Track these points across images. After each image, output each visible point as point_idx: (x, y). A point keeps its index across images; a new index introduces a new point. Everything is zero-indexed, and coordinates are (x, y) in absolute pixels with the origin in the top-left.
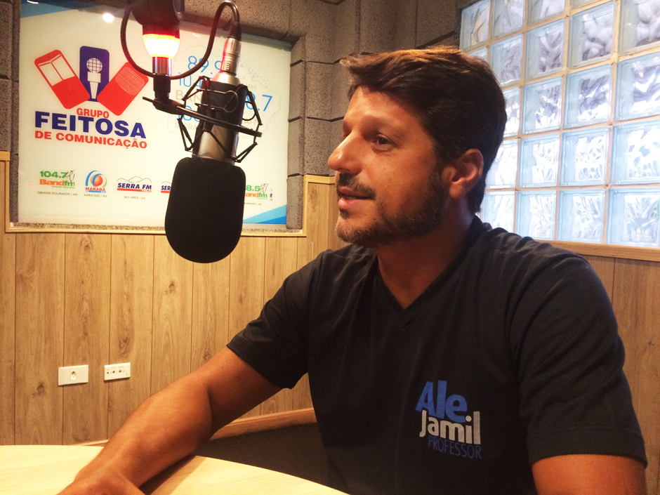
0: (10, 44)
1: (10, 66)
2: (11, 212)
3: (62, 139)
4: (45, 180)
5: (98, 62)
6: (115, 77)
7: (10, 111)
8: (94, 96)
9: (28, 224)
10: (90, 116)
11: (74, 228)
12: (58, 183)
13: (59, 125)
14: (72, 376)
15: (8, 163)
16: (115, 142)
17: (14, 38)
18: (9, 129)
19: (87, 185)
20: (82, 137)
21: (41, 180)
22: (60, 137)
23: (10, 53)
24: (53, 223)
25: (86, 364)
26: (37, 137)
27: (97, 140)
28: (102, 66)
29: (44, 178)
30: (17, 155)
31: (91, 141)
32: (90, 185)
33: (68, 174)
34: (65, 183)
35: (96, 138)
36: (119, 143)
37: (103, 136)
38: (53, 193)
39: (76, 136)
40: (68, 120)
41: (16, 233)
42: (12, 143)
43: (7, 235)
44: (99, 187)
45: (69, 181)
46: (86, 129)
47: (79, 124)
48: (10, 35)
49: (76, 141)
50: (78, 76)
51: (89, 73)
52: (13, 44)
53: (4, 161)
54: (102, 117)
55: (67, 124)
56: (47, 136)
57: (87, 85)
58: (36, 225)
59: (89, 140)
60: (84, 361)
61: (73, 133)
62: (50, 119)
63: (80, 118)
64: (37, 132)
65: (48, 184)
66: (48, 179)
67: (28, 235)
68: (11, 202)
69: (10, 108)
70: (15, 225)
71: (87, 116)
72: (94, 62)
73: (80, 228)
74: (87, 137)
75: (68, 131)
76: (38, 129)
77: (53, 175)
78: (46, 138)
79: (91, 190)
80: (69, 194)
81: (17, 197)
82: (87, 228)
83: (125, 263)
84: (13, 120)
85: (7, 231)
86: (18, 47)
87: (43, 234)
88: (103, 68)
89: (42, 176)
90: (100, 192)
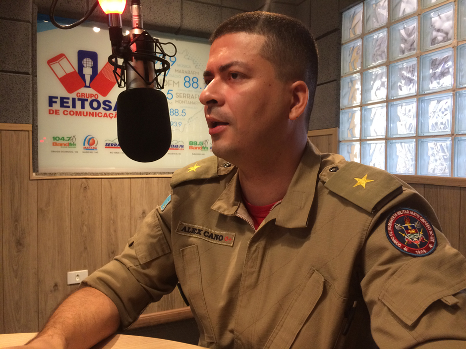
0: (30, 51)
1: (31, 66)
2: (34, 165)
3: (67, 114)
4: (56, 143)
5: (90, 60)
6: (101, 71)
7: (31, 97)
8: (88, 83)
9: (45, 174)
10: (86, 98)
11: (76, 175)
12: (65, 145)
13: (65, 104)
14: (77, 278)
15: (31, 133)
16: (103, 115)
17: (33, 47)
18: (31, 109)
19: (84, 145)
20: (80, 112)
21: (53, 143)
22: (66, 113)
23: (30, 57)
24: (62, 172)
25: (86, 269)
26: (50, 113)
27: (91, 114)
28: (92, 63)
29: (55, 141)
30: (37, 126)
31: (87, 115)
32: (87, 145)
33: (71, 139)
34: (70, 144)
35: (90, 113)
36: (105, 115)
37: (94, 111)
38: (62, 152)
39: (77, 112)
40: (70, 101)
41: (37, 180)
42: (33, 118)
43: (31, 181)
44: (93, 146)
45: (72, 143)
46: (83, 107)
47: (78, 104)
48: (30, 45)
49: (76, 115)
50: (77, 71)
51: (84, 68)
52: (32, 51)
53: (28, 131)
54: (93, 98)
55: (70, 104)
56: (57, 112)
57: (83, 77)
58: (50, 174)
59: (85, 114)
60: (85, 268)
61: (74, 110)
62: (58, 101)
63: (79, 100)
64: (50, 110)
65: (58, 145)
66: (58, 142)
68: (33, 159)
69: (31, 94)
70: (36, 175)
71: (83, 98)
72: (88, 60)
73: (80, 175)
74: (83, 112)
75: (71, 109)
76: (51, 108)
77: (61, 139)
78: (56, 114)
79: (87, 149)
80: (72, 152)
81: (37, 155)
82: (85, 175)
83: (111, 198)
84: (33, 103)
85: (31, 179)
86: (36, 52)
87: (55, 180)
88: (93, 65)
89: (54, 140)
90: (93, 150)
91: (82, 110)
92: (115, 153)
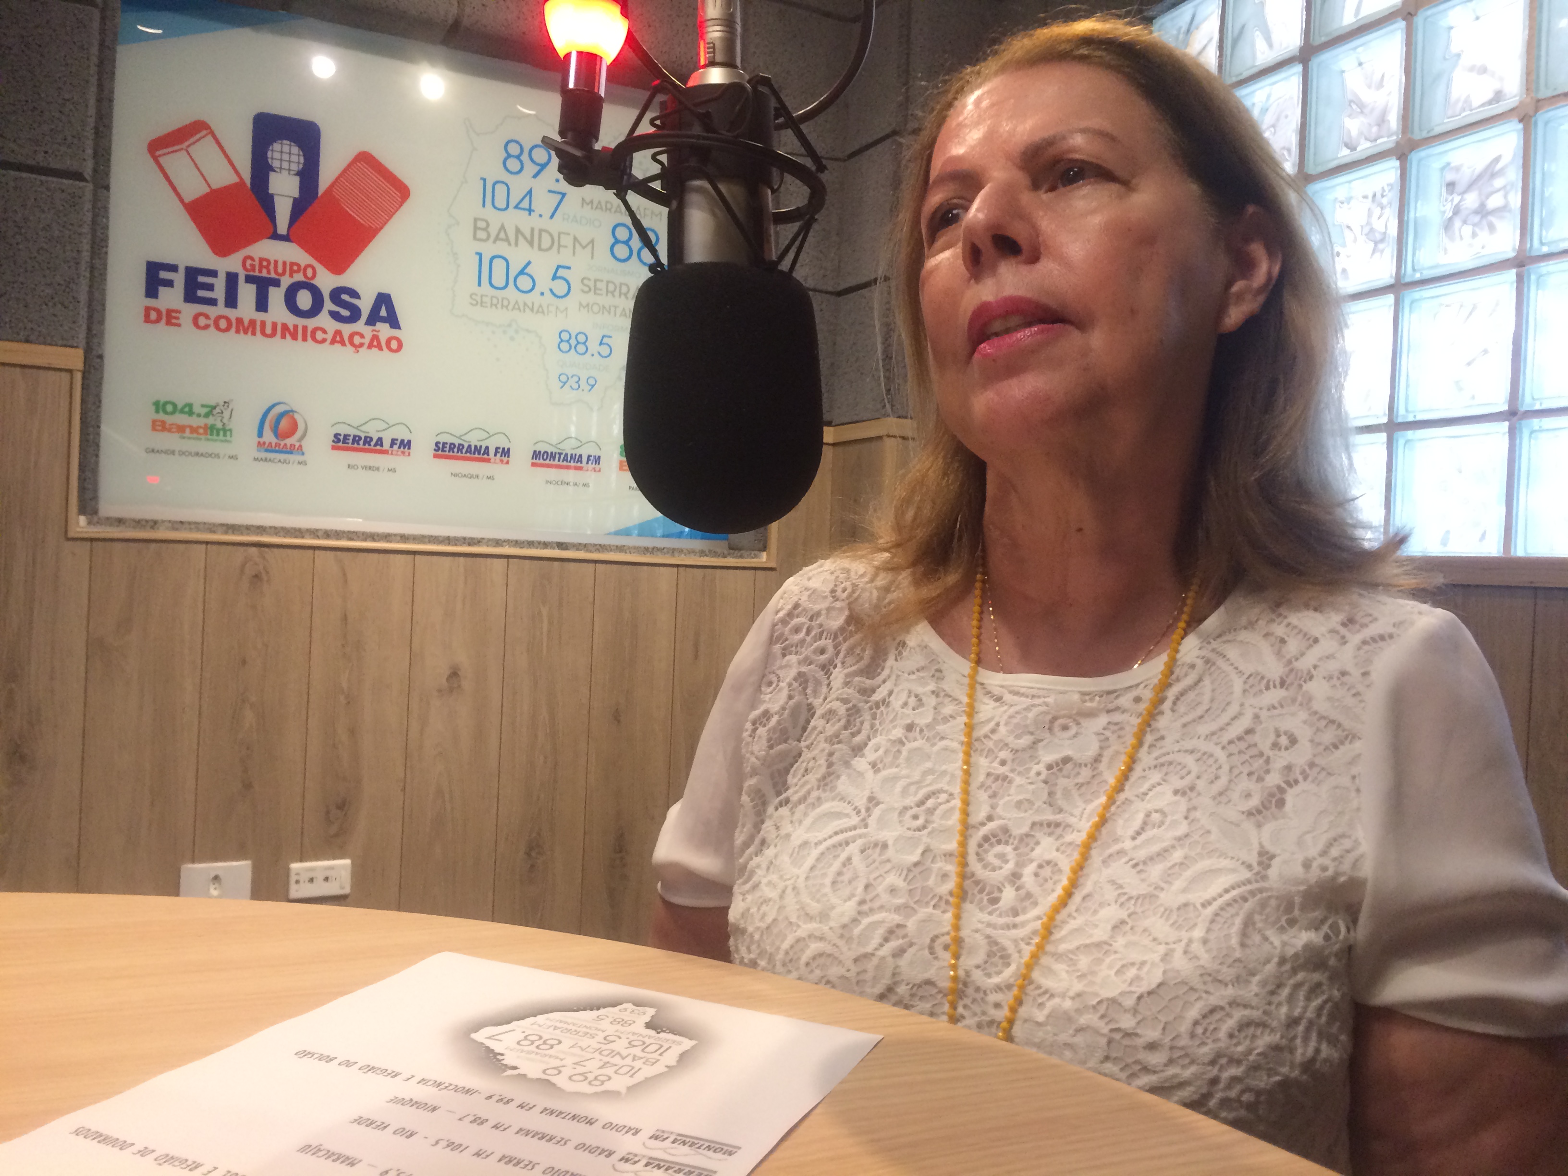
0: (92, 102)
1: (89, 151)
2: (82, 489)
4: (163, 423)
5: (295, 150)
7: (86, 255)
8: (282, 227)
9: (120, 521)
10: (273, 275)
11: (226, 533)
12: (194, 430)
13: (201, 293)
14: (212, 887)
15: (78, 377)
16: (329, 336)
17: (100, 86)
18: (83, 297)
19: (260, 434)
20: (252, 322)
21: (154, 422)
22: (202, 321)
23: (91, 121)
24: (179, 519)
25: (246, 859)
26: (147, 319)
27: (288, 332)
28: (302, 160)
29: (161, 416)
30: (101, 357)
31: (273, 334)
32: (269, 437)
33: (218, 410)
34: (210, 430)
35: (285, 327)
36: (338, 339)
37: (301, 322)
38: (182, 453)
39: (239, 321)
40: (220, 284)
41: (92, 540)
42: (89, 329)
43: (70, 543)
44: (289, 441)
45: (219, 425)
46: (262, 304)
47: (247, 293)
49: (237, 332)
50: (248, 182)
51: (272, 175)
52: (99, 101)
53: (70, 371)
54: (299, 277)
55: (219, 292)
56: (171, 318)
57: (267, 203)
58: (139, 523)
59: (268, 330)
60: (240, 853)
61: (232, 313)
62: (179, 279)
63: (249, 279)
64: (148, 310)
65: (169, 430)
66: (170, 420)
67: (118, 545)
68: (82, 468)
69: (86, 246)
70: (90, 523)
71: (264, 274)
72: (286, 149)
73: (242, 534)
74: (263, 324)
75: (221, 309)
76: (151, 302)
77: (182, 411)
78: (169, 323)
79: (270, 449)
80: (217, 456)
81: (97, 456)
82: (257, 534)
83: (345, 618)
84: (92, 277)
85: (71, 534)
86: (111, 107)
87: (153, 545)
88: (305, 164)
89: (157, 412)
90: (291, 453)
91: (260, 316)
92: (365, 468)
